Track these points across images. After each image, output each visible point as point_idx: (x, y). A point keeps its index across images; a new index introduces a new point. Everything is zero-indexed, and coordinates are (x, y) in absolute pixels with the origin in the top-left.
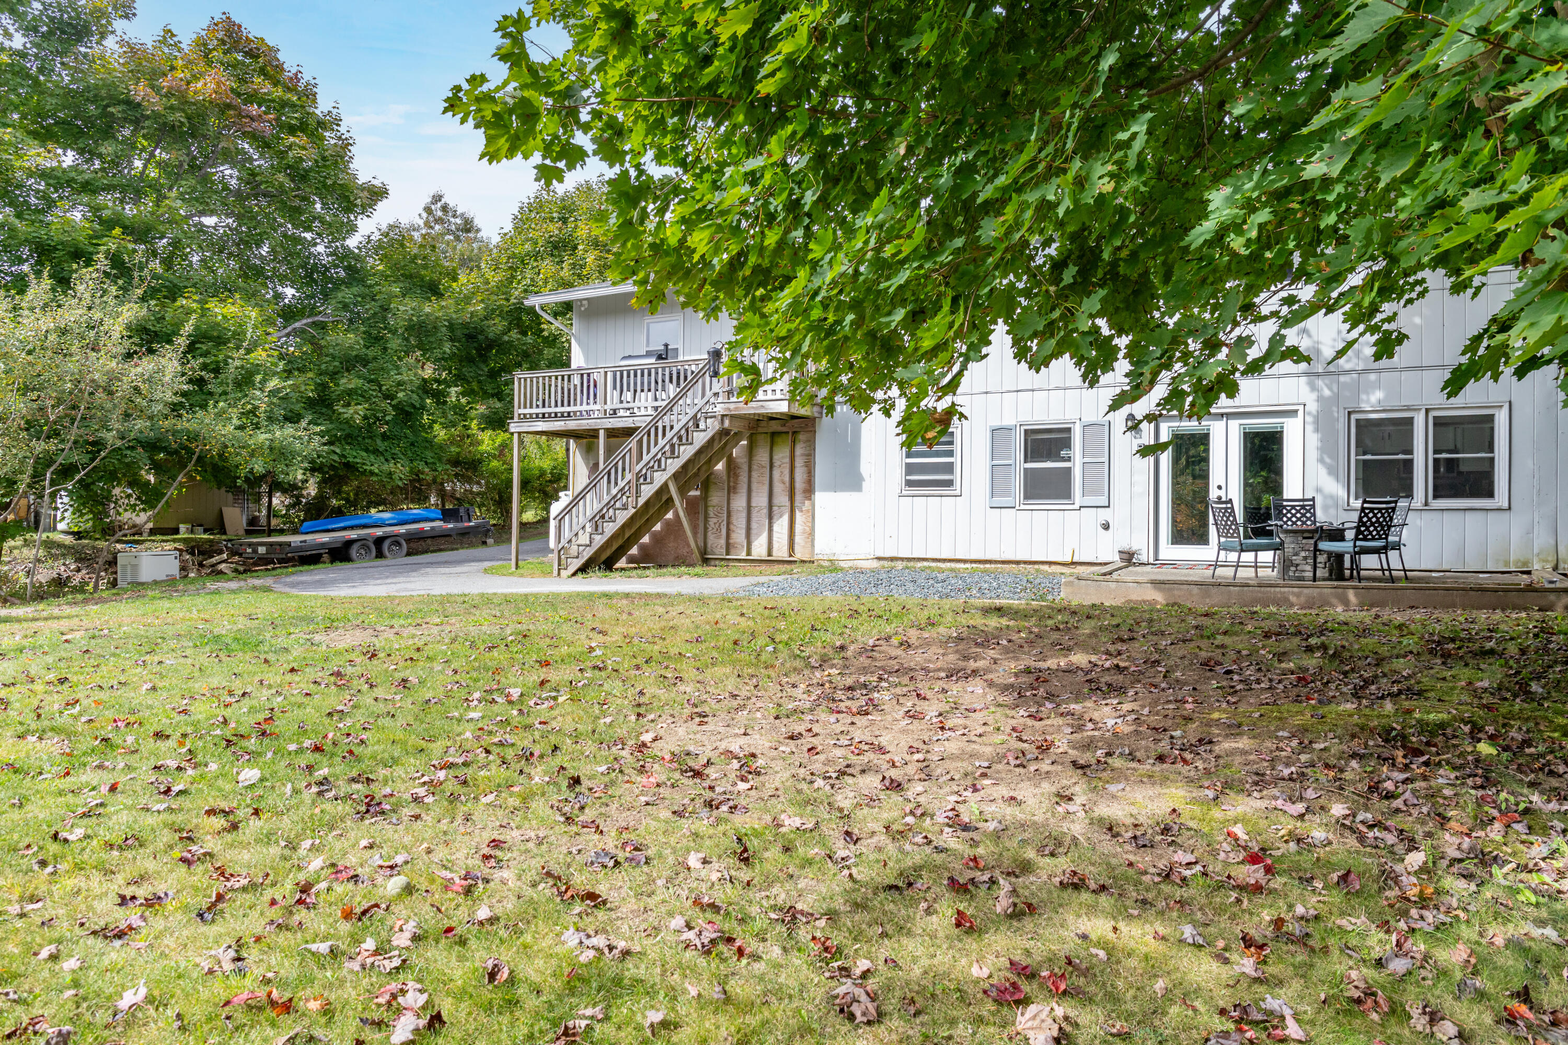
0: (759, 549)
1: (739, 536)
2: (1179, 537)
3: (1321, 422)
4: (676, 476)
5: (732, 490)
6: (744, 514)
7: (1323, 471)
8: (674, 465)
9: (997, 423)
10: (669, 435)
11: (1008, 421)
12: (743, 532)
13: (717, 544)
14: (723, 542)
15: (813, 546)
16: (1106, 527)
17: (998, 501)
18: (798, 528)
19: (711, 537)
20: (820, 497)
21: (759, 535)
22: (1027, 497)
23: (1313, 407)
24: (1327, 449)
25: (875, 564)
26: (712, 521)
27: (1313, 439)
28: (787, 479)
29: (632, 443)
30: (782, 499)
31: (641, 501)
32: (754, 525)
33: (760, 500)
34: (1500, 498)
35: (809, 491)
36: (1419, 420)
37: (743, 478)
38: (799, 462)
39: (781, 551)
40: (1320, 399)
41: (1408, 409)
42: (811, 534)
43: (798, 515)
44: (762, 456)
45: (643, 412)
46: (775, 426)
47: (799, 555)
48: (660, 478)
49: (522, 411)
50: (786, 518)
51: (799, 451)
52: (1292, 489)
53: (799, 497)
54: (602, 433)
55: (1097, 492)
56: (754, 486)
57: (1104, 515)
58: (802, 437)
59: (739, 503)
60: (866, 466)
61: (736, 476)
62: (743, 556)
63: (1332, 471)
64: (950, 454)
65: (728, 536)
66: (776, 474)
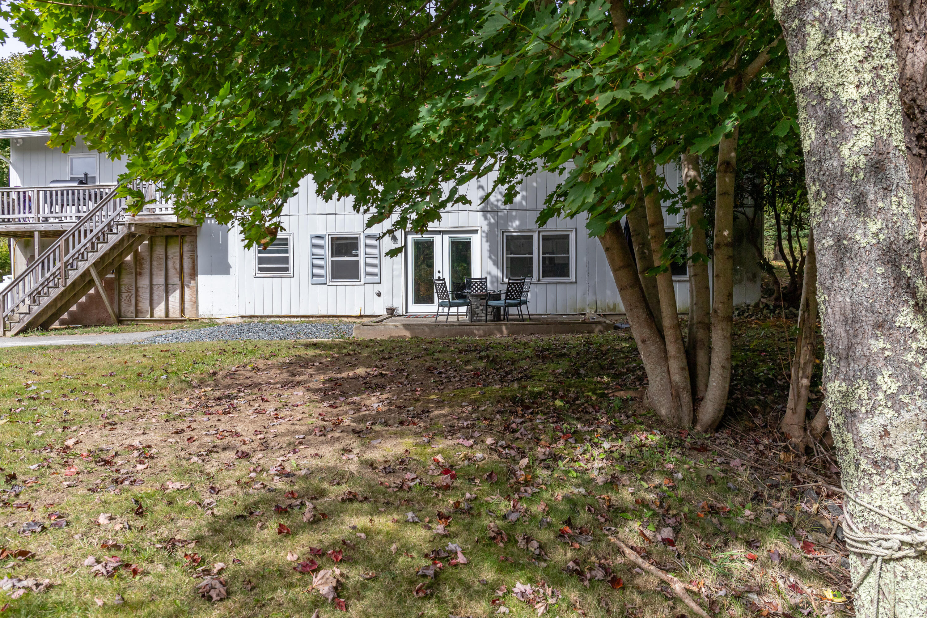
0: (159, 312)
1: (144, 304)
2: (419, 300)
3: (489, 237)
4: (95, 264)
5: (138, 274)
6: (148, 290)
7: (491, 263)
8: (93, 257)
9: (314, 233)
10: (89, 236)
11: (321, 232)
12: (147, 302)
13: (128, 310)
14: (133, 308)
15: (197, 310)
16: (379, 295)
17: (316, 280)
18: (187, 298)
19: (124, 306)
20: (201, 278)
21: (159, 304)
22: (333, 277)
23: (485, 228)
24: (492, 251)
25: (240, 320)
26: (124, 295)
27: (486, 246)
28: (178, 266)
29: (61, 241)
30: (174, 279)
31: (69, 282)
32: (155, 297)
33: (159, 280)
34: (572, 278)
35: (194, 274)
36: (536, 237)
37: (146, 266)
38: (186, 256)
39: (175, 313)
40: (489, 224)
41: (530, 231)
42: (196, 303)
43: (186, 290)
44: (159, 252)
45: (69, 220)
46: (168, 232)
47: (187, 316)
48: (83, 266)
50: (178, 293)
51: (186, 248)
52: (476, 273)
53: (186, 278)
54: (36, 234)
55: (372, 275)
56: (155, 271)
57: (377, 288)
58: (187, 239)
59: (144, 282)
60: (231, 260)
61: (141, 264)
62: (148, 317)
63: (495, 263)
64: (286, 251)
65: (136, 305)
66: (170, 263)
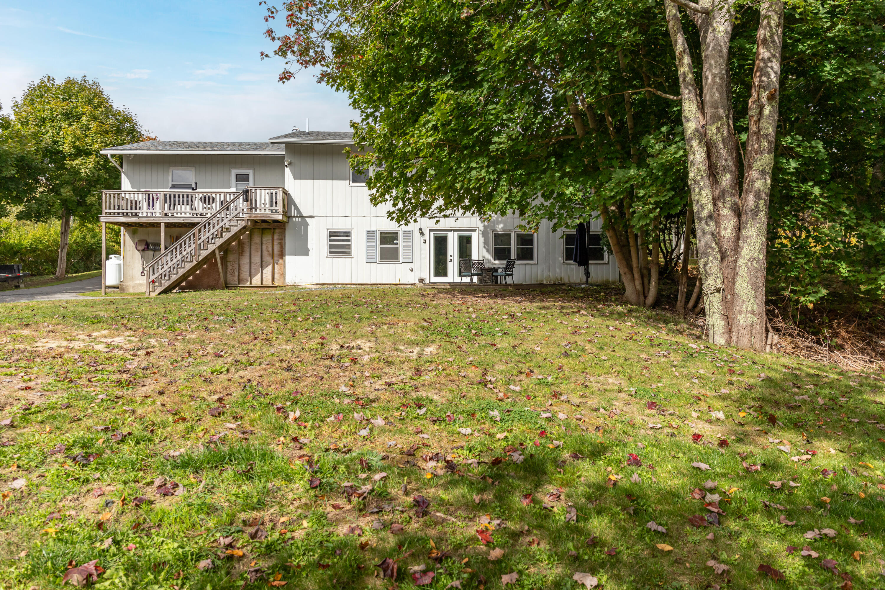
0: (256, 281)
1: (245, 275)
2: (437, 274)
3: (484, 234)
4: (220, 248)
5: (241, 254)
6: (248, 265)
7: (485, 250)
8: (219, 242)
9: (369, 229)
10: (217, 228)
11: (373, 228)
12: (247, 274)
13: (233, 279)
14: (236, 278)
15: (284, 279)
16: (412, 270)
17: (370, 260)
18: (276, 271)
19: (229, 277)
20: (288, 258)
21: (256, 275)
22: (382, 258)
23: (482, 228)
24: (486, 243)
25: (315, 287)
26: (229, 269)
27: (482, 240)
28: (270, 249)
29: (195, 230)
30: (268, 258)
31: (200, 258)
32: (253, 271)
33: (256, 258)
34: (535, 261)
35: (282, 255)
36: (513, 235)
37: (247, 249)
38: (276, 243)
39: (268, 282)
40: (484, 226)
41: (510, 231)
42: (283, 275)
43: (276, 265)
44: (257, 239)
46: (264, 225)
47: (276, 284)
48: (211, 248)
49: (107, 211)
50: (270, 267)
51: (276, 237)
52: (475, 256)
53: (276, 258)
54: (163, 225)
55: (407, 257)
56: (253, 252)
57: (411, 266)
58: (277, 231)
59: (245, 261)
60: (311, 245)
61: (243, 248)
62: (248, 284)
63: (488, 251)
64: (349, 241)
65: (239, 276)
66: (264, 247)
